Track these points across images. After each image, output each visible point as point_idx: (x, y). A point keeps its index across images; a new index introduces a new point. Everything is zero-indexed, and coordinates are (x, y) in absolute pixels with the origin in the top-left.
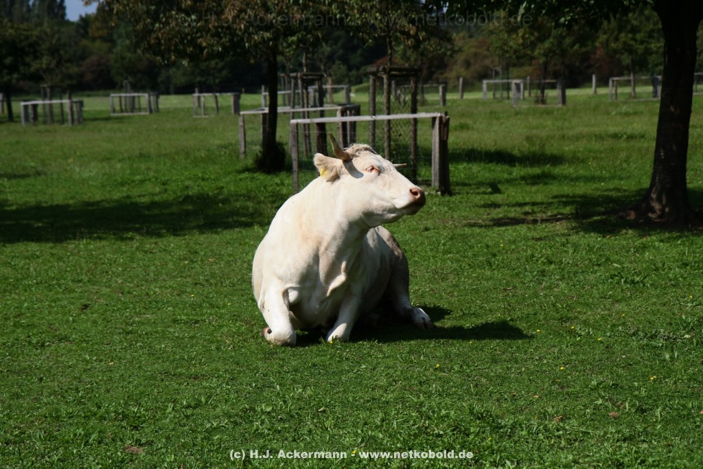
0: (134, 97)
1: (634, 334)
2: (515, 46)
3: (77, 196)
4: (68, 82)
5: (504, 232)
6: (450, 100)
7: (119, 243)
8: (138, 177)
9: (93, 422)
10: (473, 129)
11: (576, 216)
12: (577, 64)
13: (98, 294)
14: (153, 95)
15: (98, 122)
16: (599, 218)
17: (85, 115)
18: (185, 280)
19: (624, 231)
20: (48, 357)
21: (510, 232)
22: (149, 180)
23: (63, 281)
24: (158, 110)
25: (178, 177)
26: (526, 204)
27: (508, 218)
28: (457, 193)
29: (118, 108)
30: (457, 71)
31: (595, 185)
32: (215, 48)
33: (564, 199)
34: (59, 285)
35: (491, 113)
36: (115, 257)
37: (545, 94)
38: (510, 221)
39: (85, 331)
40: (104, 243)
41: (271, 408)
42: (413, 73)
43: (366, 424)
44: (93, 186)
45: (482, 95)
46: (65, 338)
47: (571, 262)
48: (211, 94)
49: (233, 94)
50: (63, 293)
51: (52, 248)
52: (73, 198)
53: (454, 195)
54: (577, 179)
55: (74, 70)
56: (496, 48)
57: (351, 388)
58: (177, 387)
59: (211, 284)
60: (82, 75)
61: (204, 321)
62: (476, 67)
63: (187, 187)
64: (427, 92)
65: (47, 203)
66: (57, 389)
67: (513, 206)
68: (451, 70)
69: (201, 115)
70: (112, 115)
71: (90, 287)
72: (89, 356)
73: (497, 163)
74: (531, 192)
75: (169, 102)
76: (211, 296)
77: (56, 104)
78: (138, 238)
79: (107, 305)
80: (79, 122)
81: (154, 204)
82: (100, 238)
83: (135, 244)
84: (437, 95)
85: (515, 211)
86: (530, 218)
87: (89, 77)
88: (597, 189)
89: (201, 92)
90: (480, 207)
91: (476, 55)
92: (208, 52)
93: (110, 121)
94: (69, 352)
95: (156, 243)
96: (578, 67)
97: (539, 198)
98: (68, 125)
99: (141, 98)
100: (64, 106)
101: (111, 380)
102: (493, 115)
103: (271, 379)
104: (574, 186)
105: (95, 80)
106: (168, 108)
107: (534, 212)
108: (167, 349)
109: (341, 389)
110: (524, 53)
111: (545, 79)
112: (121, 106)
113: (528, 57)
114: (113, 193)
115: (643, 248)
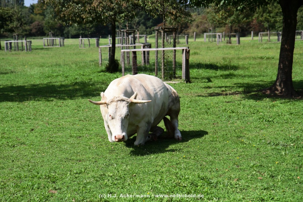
0: (53, 40)
1: (269, 144)
2: (218, 19)
3: (29, 82)
4: (25, 33)
5: (213, 99)
6: (190, 42)
7: (47, 102)
8: (55, 74)
9: (35, 179)
10: (200, 54)
11: (244, 92)
12: (245, 27)
13: (38, 124)
14: (62, 39)
15: (38, 50)
16: (254, 93)
17: (32, 47)
18: (75, 119)
19: (265, 99)
20: (16, 152)
21: (216, 99)
22: (60, 75)
23: (22, 119)
24: (64, 45)
25: (73, 74)
26: (222, 87)
27: (215, 93)
28: (193, 82)
29: (46, 44)
30: (193, 29)
31: (252, 79)
32: (89, 19)
33: (239, 85)
34: (21, 121)
35: (208, 47)
36: (45, 108)
37: (231, 40)
39: (32, 140)
40: (40, 102)
41: (112, 174)
42: (174, 30)
43: (153, 181)
44: (35, 78)
45: (204, 39)
46: (23, 143)
47: (242, 112)
48: (87, 39)
49: (96, 38)
50: (23, 124)
51: (18, 104)
52: (27, 83)
53: (192, 83)
54: (245, 76)
55: (27, 27)
56: (210, 19)
57: (147, 166)
58: (72, 165)
59: (87, 120)
60: (31, 30)
61: (84, 136)
62: (201, 28)
63: (76, 79)
64: (180, 38)
65: (16, 85)
66: (20, 165)
67: (217, 88)
68: (191, 29)
69: (82, 47)
70: (44, 47)
71: (34, 121)
72: (34, 151)
73: (210, 69)
74: (225, 82)
75: (69, 42)
76: (87, 125)
77: (20, 42)
78: (55, 100)
79: (42, 129)
80: (30, 50)
81: (62, 86)
82: (39, 100)
83: (54, 103)
84: (184, 39)
85: (218, 90)
86: (224, 93)
87: (34, 31)
88: (253, 81)
89: (82, 37)
90: (203, 88)
91: (201, 22)
92: (86, 20)
93: (43, 50)
94: (25, 149)
95: (63, 103)
96: (245, 28)
97: (228, 85)
98: (25, 51)
99: (56, 40)
100: (23, 43)
101: (43, 161)
102: (209, 49)
103: (113, 162)
104: (243, 79)
105: (36, 32)
106: (68, 44)
107: (226, 90)
108: (68, 148)
109: (143, 166)
110: (222, 22)
111: (231, 33)
112: (48, 43)
113: (224, 23)
114: (44, 81)
115: (273, 106)
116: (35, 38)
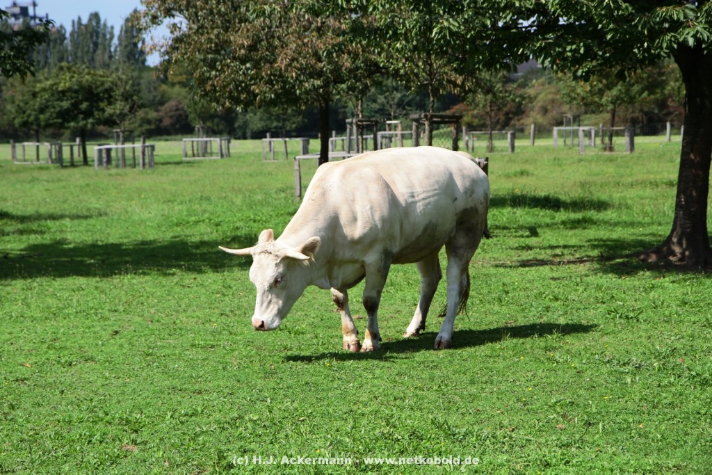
0: (206, 142)
1: (608, 362)
2: (582, 94)
3: (132, 236)
4: (147, 127)
5: (527, 273)
6: (519, 147)
7: (161, 278)
8: (193, 219)
9: (100, 425)
10: (532, 175)
11: (601, 259)
13: (130, 323)
14: (225, 140)
15: (169, 166)
16: (621, 260)
17: (156, 159)
18: (213, 311)
19: (642, 273)
20: (73, 375)
21: (533, 272)
22: (204, 220)
23: (100, 311)
24: (229, 155)
25: (231, 219)
26: (558, 247)
27: (537, 260)
28: (494, 236)
29: (190, 152)
30: (530, 121)
31: (632, 230)
33: (596, 243)
34: (96, 314)
35: (555, 159)
36: (154, 290)
38: (537, 263)
39: (110, 353)
40: (147, 278)
41: (257, 417)
42: (454, 120)
43: (338, 431)
44: (149, 226)
45: (553, 141)
46: (92, 359)
47: (576, 299)
48: (280, 139)
49: (302, 139)
50: (99, 321)
51: (97, 282)
52: (127, 237)
53: (492, 237)
54: (616, 224)
55: (153, 115)
56: (564, 95)
57: (335, 403)
58: (179, 399)
59: (236, 315)
60: (160, 120)
61: (220, 345)
63: (237, 228)
64: (496, 139)
65: (102, 241)
66: (74, 400)
67: (545, 248)
68: (528, 116)
69: (270, 159)
70: (184, 159)
71: (124, 316)
72: (109, 373)
73: (541, 209)
74: (566, 236)
75: (238, 146)
76: (232, 324)
77: (129, 147)
78: (180, 274)
79: (135, 331)
80: (151, 166)
81: (203, 243)
82: (144, 274)
83: (176, 279)
84: (504, 141)
85: (545, 253)
86: (558, 259)
87: (167, 122)
88: (633, 234)
89: (272, 137)
90: (512, 249)
91: (553, 101)
93: (181, 165)
94: (92, 370)
95: (195, 279)
96: (657, 114)
97: (573, 241)
98: (140, 168)
99: (213, 143)
100: (136, 150)
101: (123, 393)
102: (556, 162)
103: (266, 394)
104: (611, 230)
105: (173, 125)
106: (240, 153)
107: (563, 255)
108: (180, 369)
109: (326, 403)
110: (592, 100)
111: (613, 126)
112: (193, 150)
113: (596, 104)
114: (167, 233)
115: (652, 288)
116: (169, 137)
